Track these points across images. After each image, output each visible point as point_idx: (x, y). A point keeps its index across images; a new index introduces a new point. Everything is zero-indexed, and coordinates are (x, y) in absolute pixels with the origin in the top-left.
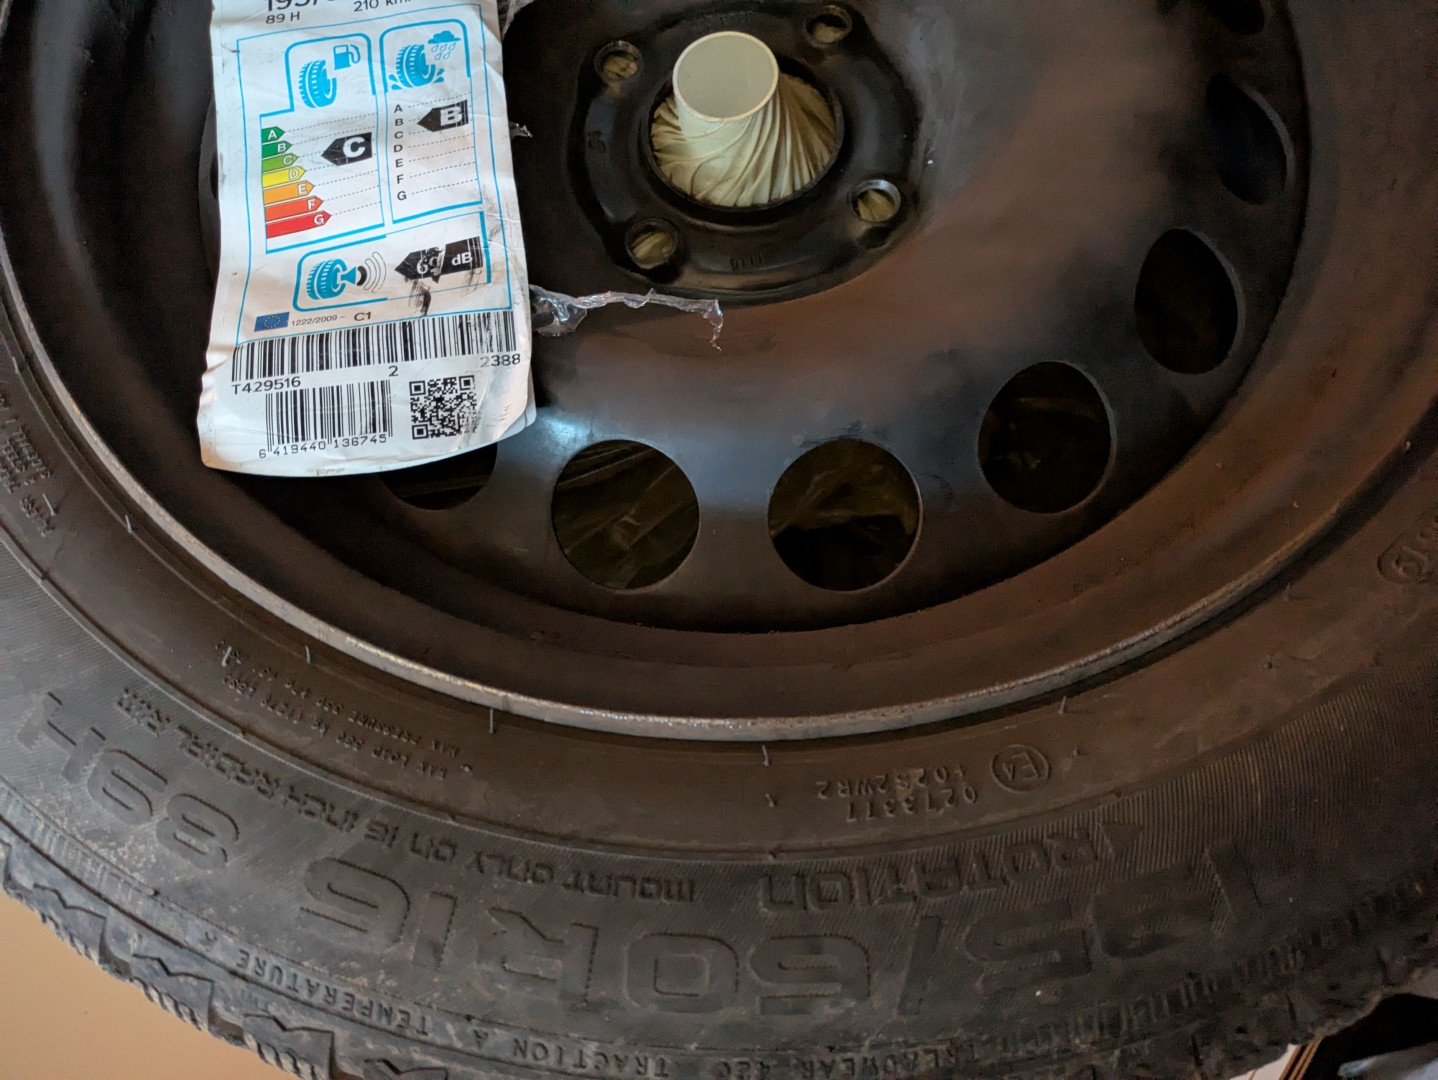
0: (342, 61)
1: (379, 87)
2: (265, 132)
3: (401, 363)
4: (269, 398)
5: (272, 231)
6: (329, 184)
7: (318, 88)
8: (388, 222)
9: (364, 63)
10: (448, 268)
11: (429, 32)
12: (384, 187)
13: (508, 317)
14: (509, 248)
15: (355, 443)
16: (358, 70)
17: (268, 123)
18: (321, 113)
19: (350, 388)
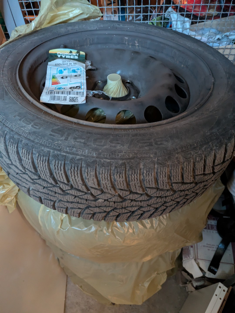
0: (64, 70)
1: (69, 73)
2: (53, 76)
3: (69, 95)
4: (50, 96)
5: (52, 84)
6: (61, 80)
7: (61, 72)
8: (68, 84)
9: (67, 70)
10: (76, 88)
11: (76, 68)
12: (68, 81)
13: (83, 93)
14: (84, 87)
15: (61, 101)
16: (67, 71)
17: (53, 75)
18: (61, 74)
19: (61, 96)
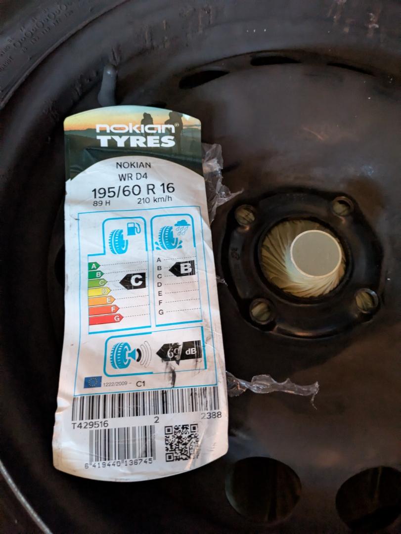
0: (131, 231)
1: (150, 247)
2: (90, 265)
3: (161, 415)
4: (91, 432)
5: (92, 322)
6: (123, 299)
7: (119, 244)
8: (153, 325)
9: (143, 233)
10: (184, 357)
11: (175, 220)
12: (152, 306)
13: (215, 389)
14: (215, 349)
15: (136, 463)
16: (139, 238)
17: (92, 259)
18: (119, 257)
19: (134, 429)
